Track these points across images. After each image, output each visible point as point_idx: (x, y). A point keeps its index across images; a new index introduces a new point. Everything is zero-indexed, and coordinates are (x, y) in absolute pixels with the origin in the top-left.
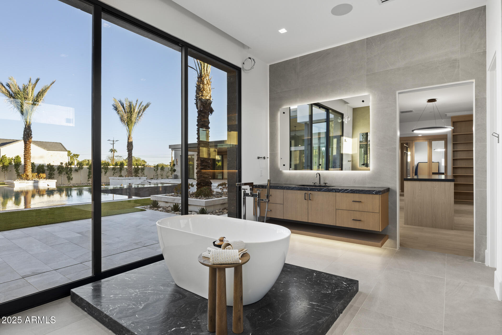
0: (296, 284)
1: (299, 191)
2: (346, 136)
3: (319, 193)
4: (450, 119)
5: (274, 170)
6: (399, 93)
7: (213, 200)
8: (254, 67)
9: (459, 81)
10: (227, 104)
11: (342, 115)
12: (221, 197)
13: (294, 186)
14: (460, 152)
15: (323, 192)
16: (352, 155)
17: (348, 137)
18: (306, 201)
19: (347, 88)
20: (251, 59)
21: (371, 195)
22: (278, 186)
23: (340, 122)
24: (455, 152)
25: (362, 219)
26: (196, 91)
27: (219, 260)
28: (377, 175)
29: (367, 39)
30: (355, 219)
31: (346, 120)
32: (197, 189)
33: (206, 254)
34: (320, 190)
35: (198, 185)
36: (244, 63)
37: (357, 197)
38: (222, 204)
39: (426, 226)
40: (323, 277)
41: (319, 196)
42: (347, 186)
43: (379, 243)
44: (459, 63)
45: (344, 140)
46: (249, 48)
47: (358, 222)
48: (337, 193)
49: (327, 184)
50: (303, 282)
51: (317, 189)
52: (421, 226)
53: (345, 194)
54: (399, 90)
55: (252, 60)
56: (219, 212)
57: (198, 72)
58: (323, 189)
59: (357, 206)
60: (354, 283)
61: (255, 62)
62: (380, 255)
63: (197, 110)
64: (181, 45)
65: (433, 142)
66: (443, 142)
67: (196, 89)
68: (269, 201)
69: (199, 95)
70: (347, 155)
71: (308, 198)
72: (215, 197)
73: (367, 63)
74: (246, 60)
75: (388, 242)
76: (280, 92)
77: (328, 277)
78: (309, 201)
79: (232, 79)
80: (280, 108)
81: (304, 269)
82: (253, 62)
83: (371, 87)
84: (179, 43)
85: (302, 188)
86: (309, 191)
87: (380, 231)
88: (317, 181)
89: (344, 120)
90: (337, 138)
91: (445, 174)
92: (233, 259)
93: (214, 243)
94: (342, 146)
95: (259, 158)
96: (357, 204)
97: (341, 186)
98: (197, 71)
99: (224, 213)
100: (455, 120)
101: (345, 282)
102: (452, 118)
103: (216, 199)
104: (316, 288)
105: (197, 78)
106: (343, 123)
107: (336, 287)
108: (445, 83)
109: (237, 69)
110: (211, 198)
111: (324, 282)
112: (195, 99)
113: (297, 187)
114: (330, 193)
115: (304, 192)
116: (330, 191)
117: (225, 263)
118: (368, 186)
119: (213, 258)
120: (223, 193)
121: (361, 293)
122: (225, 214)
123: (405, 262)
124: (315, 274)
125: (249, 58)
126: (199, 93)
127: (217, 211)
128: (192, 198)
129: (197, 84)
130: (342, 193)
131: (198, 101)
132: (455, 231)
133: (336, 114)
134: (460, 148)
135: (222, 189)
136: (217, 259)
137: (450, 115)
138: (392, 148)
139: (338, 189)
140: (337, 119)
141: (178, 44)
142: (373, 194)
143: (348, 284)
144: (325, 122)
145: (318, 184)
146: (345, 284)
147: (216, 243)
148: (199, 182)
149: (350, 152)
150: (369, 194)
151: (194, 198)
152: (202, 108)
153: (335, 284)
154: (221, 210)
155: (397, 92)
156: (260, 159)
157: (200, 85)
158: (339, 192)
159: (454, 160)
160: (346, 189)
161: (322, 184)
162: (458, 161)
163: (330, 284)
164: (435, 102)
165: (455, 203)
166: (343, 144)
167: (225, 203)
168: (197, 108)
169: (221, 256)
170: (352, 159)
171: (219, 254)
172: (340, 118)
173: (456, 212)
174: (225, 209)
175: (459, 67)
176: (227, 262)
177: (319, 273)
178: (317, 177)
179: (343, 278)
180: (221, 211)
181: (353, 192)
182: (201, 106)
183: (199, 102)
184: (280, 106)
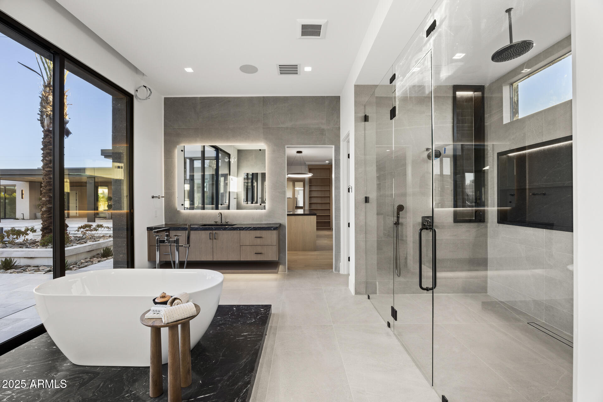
0: (222, 322)
1: (203, 232)
2: (232, 176)
3: (224, 232)
4: (307, 167)
5: (170, 210)
6: (287, 147)
7: (75, 248)
8: (150, 97)
9: (325, 145)
10: (112, 134)
11: (229, 155)
12: (85, 243)
13: (197, 227)
14: (313, 192)
15: (228, 231)
16: (237, 193)
17: (234, 176)
18: (211, 241)
19: (246, 137)
20: (146, 88)
21: (270, 231)
22: (179, 228)
23: (227, 162)
24: (311, 192)
25: (263, 252)
26: (41, 103)
27: (174, 317)
28: (271, 213)
29: (263, 97)
30: (257, 253)
31: (233, 160)
32: (43, 236)
33: (151, 315)
34: (225, 229)
35: (43, 230)
36: (137, 91)
37: (258, 233)
38: (89, 251)
39: (299, 251)
40: (243, 309)
41: (224, 235)
42: (247, 223)
43: (276, 270)
44: (325, 132)
45: (231, 179)
46: (143, 74)
47: (259, 255)
48: (241, 231)
49: (228, 223)
50: (228, 318)
51: (222, 228)
52: (296, 251)
53: (248, 232)
54: (287, 145)
55: (148, 89)
56: (87, 262)
57: (43, 79)
58: (228, 228)
59: (259, 241)
60: (268, 308)
61: (152, 92)
62: (276, 280)
63: (43, 129)
64: (54, 51)
65: (296, 183)
66: (302, 183)
67: (40, 101)
68: (189, 246)
69: (46, 109)
70: (233, 192)
71: (213, 238)
72: (76, 244)
73: (263, 118)
74: (140, 87)
75: (281, 267)
76: (178, 128)
77: (247, 308)
78: (214, 240)
79: (119, 105)
80: (178, 145)
81: (223, 306)
82: (149, 92)
83: (267, 139)
84: (51, 48)
85: (206, 227)
86: (213, 231)
87: (277, 260)
88: (218, 220)
89: (231, 160)
90: (224, 177)
91: (303, 208)
92: (189, 313)
93: (154, 300)
94: (229, 183)
95: (153, 197)
96: (259, 240)
97: (244, 224)
98: (43, 77)
99: (94, 262)
100: (311, 167)
101: (262, 309)
102: (309, 165)
103: (79, 246)
104: (241, 320)
105: (42, 86)
106: (229, 162)
107: (257, 315)
108: (318, 145)
109: (128, 96)
110: (71, 245)
111: (245, 313)
112: (38, 114)
113: (201, 227)
114: (235, 232)
115: (209, 232)
116: (234, 230)
117: (181, 318)
118: (265, 222)
119: (167, 317)
120: (86, 238)
121: (274, 314)
122: (96, 263)
123: (295, 282)
124: (235, 308)
125: (144, 86)
126: (46, 107)
127: (83, 261)
128: (37, 248)
129: (42, 95)
130: (246, 231)
131: (45, 117)
132: (317, 251)
133: (224, 153)
134: (314, 188)
135: (84, 232)
136: (173, 316)
137: (308, 163)
138: (283, 191)
139: (242, 228)
140: (224, 158)
141: (49, 50)
142: (272, 230)
143: (265, 310)
144: (215, 159)
145: (219, 223)
146: (263, 311)
147: (156, 300)
148: (47, 226)
149: (236, 191)
150: (269, 230)
151: (40, 248)
152: (51, 127)
153: (255, 312)
154: (88, 259)
155: (286, 146)
156: (155, 199)
157: (49, 96)
158: (243, 230)
159: (310, 198)
160: (249, 227)
161: (224, 222)
162: (312, 198)
163: (251, 314)
164: (300, 154)
165: (317, 230)
166: (230, 182)
167: (93, 250)
168: (43, 127)
169: (176, 313)
170: (237, 197)
171: (173, 312)
172: (227, 157)
173: (318, 237)
174: (94, 257)
175: (325, 134)
176: (183, 317)
177: (238, 307)
178: (219, 216)
179: (259, 305)
180: (89, 261)
181: (256, 229)
182: (50, 124)
183: (46, 119)
184: (178, 143)
